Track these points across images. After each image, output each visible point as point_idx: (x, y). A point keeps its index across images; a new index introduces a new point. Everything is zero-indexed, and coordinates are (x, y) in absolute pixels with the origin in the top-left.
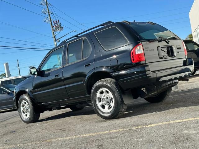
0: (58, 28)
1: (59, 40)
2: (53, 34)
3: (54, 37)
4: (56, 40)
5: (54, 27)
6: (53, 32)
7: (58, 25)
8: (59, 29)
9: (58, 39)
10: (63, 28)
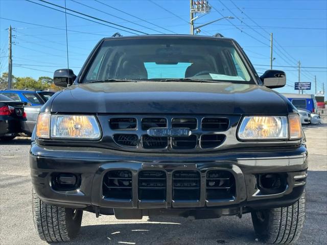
0: (203, 6)
1: (200, 29)
2: (191, 17)
3: (191, 22)
4: (194, 29)
5: (195, 4)
6: (192, 14)
7: (204, 3)
8: (204, 8)
9: (197, 28)
10: (210, 8)
